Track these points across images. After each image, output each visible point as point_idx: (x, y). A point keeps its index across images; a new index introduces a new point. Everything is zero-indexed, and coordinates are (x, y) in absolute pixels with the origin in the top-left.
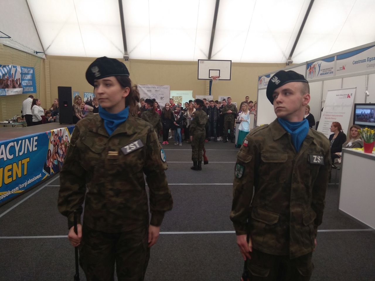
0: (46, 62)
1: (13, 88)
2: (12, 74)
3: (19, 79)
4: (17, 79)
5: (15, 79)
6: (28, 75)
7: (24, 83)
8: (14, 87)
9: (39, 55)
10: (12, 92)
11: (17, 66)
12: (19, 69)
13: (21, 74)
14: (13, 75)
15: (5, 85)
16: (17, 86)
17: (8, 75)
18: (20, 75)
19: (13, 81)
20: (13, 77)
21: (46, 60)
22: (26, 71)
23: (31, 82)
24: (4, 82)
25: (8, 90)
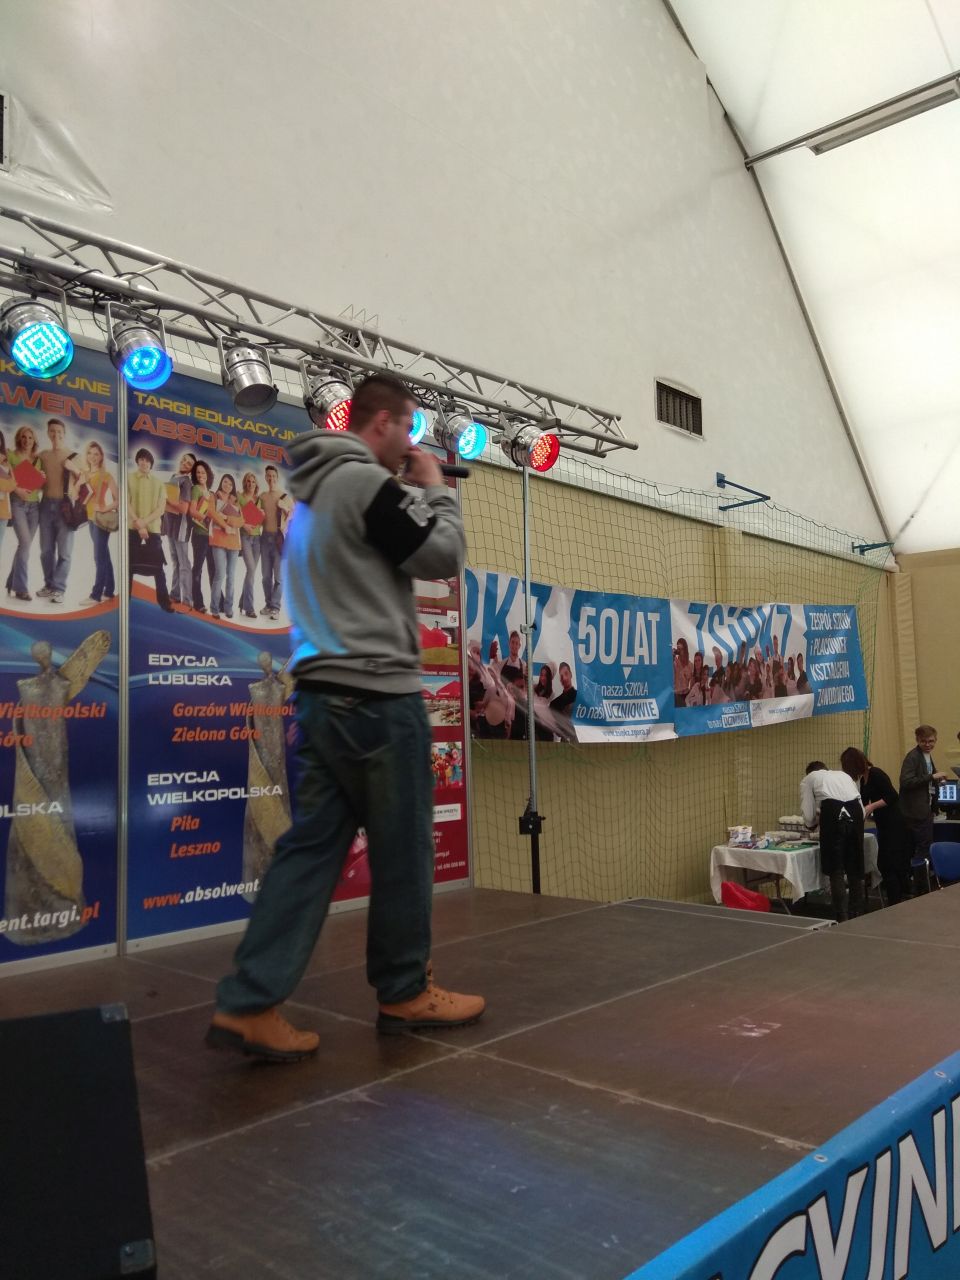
0: (898, 584)
1: (777, 695)
2: (775, 638)
3: (800, 655)
4: (790, 659)
5: (786, 660)
6: (832, 637)
7: (818, 673)
8: (781, 692)
9: (871, 557)
10: (772, 711)
11: (792, 606)
12: (799, 620)
13: (806, 635)
14: (776, 644)
15: (747, 686)
16: (791, 685)
17: (758, 644)
18: (804, 641)
19: (777, 665)
20: (777, 652)
21: (898, 576)
22: (823, 621)
23: (845, 665)
24: (744, 675)
25: (758, 707)
